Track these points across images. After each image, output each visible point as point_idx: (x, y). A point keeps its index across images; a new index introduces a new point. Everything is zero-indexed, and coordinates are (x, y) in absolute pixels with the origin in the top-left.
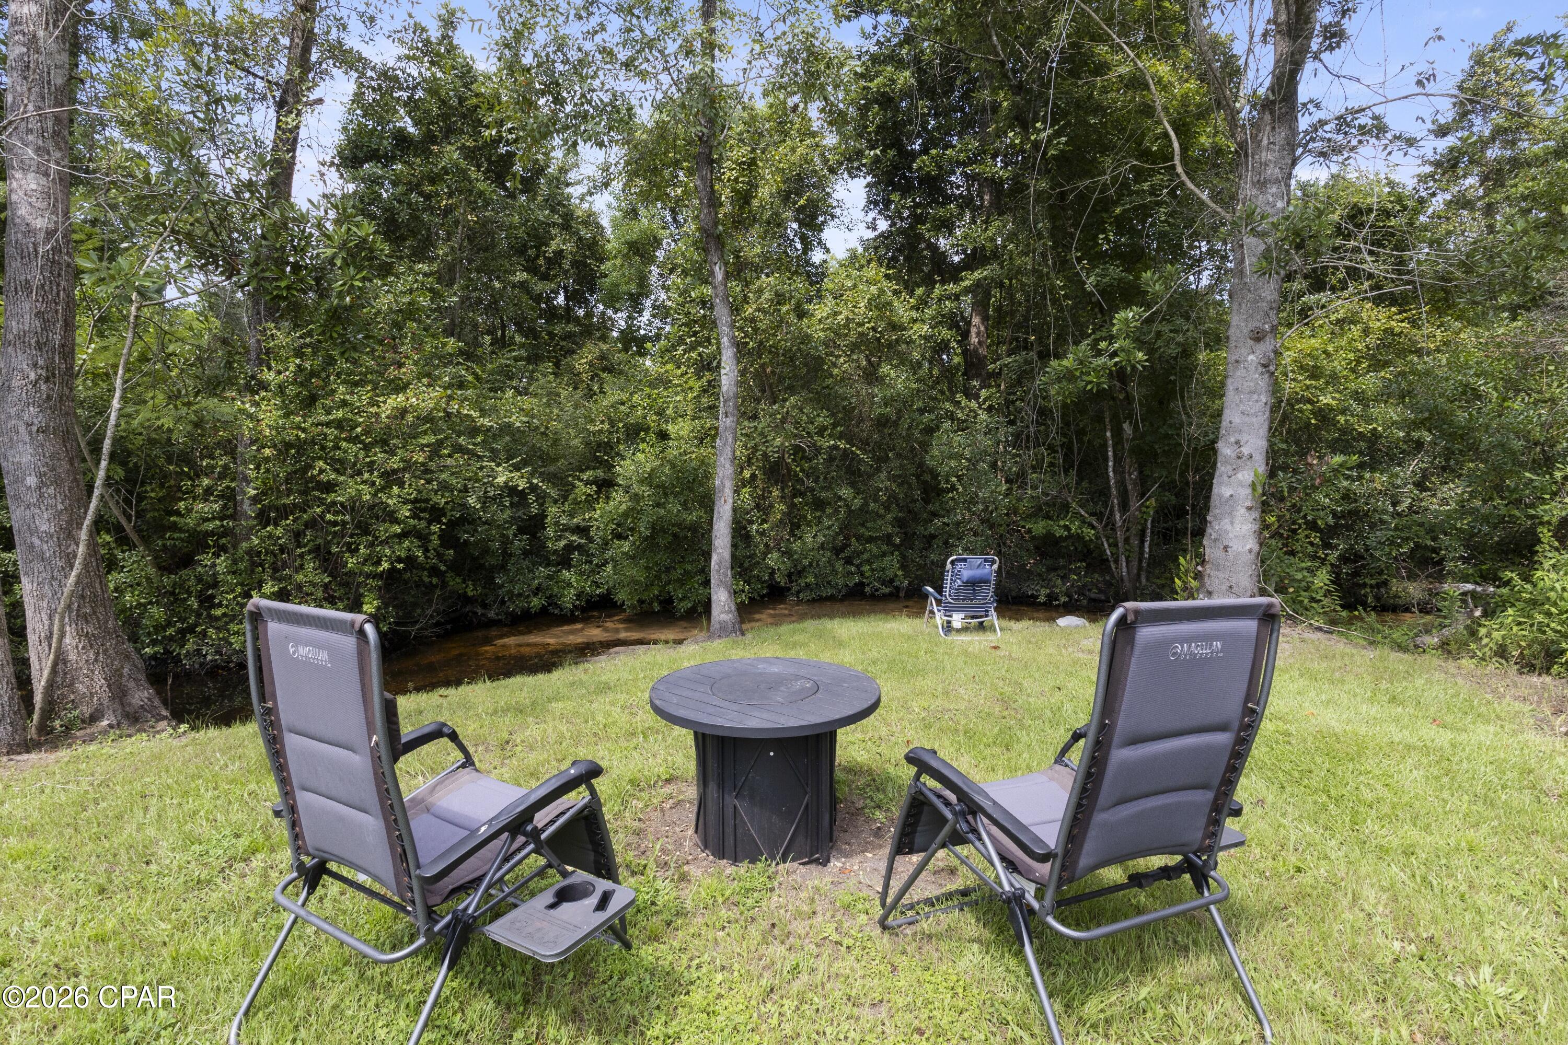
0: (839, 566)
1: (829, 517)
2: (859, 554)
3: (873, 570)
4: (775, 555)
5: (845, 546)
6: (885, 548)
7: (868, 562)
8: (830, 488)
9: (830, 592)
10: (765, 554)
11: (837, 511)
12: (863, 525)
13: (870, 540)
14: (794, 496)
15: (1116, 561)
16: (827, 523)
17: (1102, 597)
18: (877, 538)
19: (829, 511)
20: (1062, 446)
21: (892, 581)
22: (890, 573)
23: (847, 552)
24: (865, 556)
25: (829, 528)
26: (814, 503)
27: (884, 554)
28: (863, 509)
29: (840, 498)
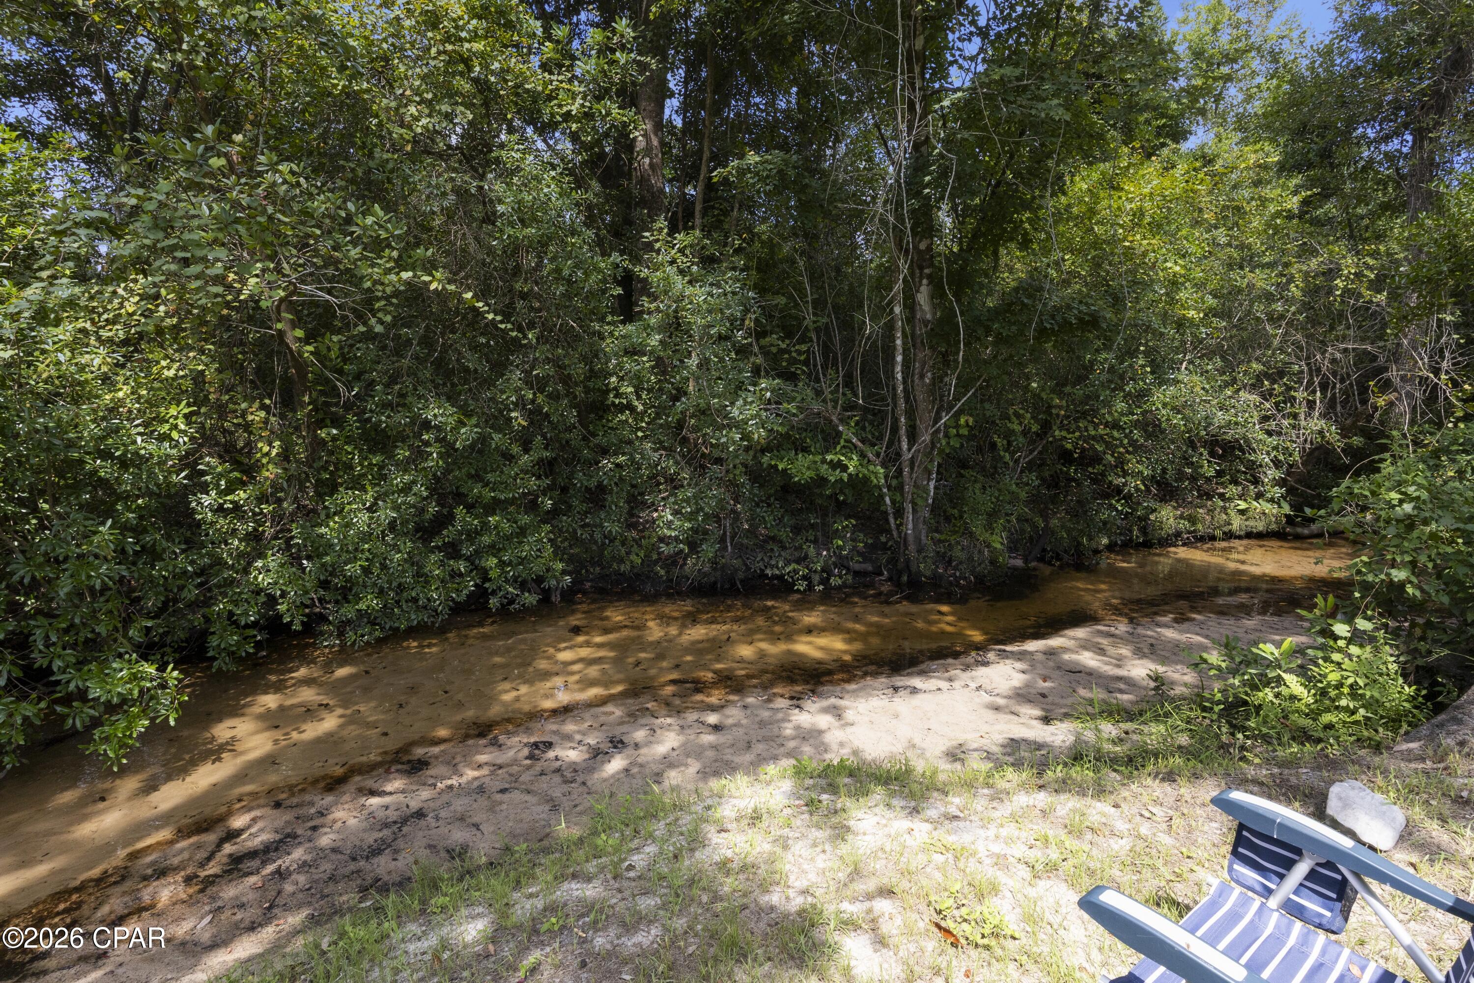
0: (434, 565)
1: (404, 466)
2: (472, 535)
3: (502, 564)
4: (273, 560)
5: (444, 520)
6: (525, 519)
7: (494, 549)
8: (401, 403)
9: (415, 618)
10: (246, 561)
11: (420, 454)
12: (477, 477)
13: (493, 507)
14: (321, 424)
15: (899, 513)
16: (399, 479)
17: (869, 567)
18: (512, 501)
19: (402, 453)
20: (817, 330)
21: (539, 580)
22: (537, 568)
23: (448, 534)
24: (486, 540)
25: (406, 489)
26: (366, 436)
27: (522, 532)
28: (480, 446)
29: (426, 425)
